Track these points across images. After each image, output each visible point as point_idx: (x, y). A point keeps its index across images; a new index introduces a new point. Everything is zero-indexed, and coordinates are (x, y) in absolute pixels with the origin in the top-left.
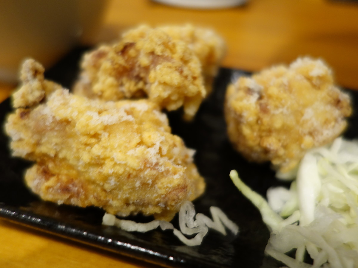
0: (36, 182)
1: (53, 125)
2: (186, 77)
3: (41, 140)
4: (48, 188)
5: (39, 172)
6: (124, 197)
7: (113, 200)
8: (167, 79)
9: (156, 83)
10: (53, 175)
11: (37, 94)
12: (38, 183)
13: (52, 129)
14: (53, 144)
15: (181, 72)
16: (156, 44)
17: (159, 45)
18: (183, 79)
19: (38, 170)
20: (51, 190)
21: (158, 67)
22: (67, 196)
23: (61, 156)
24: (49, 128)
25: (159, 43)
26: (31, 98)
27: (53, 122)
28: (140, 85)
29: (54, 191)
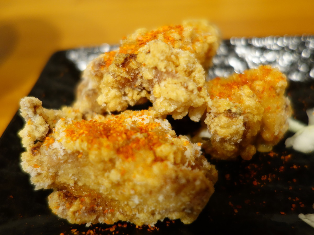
0: (61, 208)
1: (66, 157)
2: (192, 92)
3: (58, 172)
4: (74, 213)
5: (61, 198)
6: (150, 210)
7: (139, 213)
8: (173, 95)
9: (162, 99)
10: (76, 198)
11: (43, 129)
12: (63, 209)
13: (66, 162)
14: (70, 175)
15: (186, 88)
16: (159, 59)
17: (162, 61)
18: (189, 93)
19: (59, 195)
20: (77, 214)
21: (163, 84)
22: (94, 217)
23: (80, 184)
24: (62, 162)
25: (162, 58)
26: (38, 135)
27: (65, 155)
28: (144, 94)
29: (80, 215)
